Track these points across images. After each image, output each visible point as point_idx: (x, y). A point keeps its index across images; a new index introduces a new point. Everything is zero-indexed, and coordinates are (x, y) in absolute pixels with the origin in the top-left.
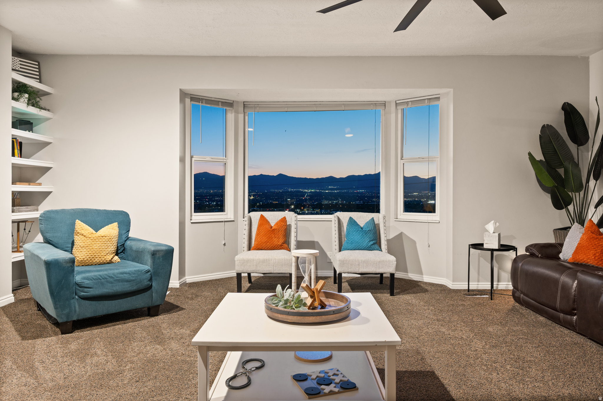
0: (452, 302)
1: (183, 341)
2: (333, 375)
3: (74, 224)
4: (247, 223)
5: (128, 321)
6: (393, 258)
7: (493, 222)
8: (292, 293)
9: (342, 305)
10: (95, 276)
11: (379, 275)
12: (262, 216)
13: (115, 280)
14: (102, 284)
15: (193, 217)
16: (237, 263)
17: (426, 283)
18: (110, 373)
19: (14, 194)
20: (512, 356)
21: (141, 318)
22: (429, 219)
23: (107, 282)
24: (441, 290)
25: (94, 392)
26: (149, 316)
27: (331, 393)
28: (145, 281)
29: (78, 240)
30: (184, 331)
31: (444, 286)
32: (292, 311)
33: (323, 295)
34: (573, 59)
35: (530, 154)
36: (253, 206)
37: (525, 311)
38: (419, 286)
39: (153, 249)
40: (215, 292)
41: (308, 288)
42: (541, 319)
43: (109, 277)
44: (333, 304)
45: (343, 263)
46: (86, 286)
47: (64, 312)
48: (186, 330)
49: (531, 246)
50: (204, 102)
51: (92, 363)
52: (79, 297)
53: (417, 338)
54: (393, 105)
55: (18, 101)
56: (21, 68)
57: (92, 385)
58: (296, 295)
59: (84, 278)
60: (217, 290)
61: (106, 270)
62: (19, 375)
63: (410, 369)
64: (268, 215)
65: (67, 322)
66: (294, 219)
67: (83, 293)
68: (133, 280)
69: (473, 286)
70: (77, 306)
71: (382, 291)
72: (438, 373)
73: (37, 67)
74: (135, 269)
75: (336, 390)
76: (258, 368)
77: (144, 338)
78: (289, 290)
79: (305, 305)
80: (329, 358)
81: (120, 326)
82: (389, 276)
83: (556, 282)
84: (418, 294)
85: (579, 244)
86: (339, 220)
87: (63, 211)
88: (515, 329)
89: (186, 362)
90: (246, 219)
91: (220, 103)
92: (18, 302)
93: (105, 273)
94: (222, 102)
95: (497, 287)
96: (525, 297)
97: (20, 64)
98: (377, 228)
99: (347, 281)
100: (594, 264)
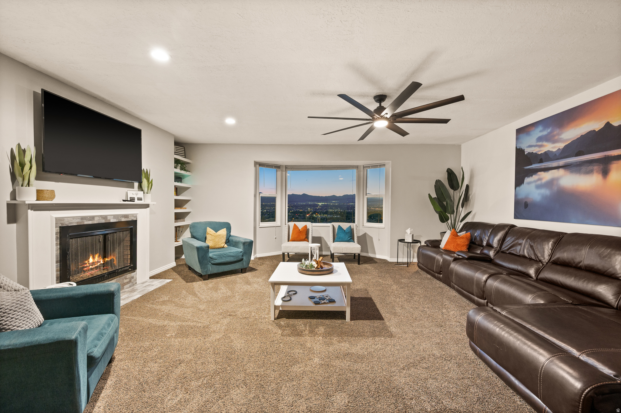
0: (387, 268)
1: (259, 284)
2: (326, 297)
3: (206, 229)
4: (287, 228)
5: (232, 275)
6: (359, 246)
7: (410, 228)
8: (309, 262)
9: (330, 267)
10: (218, 254)
11: (353, 254)
12: (295, 225)
13: (227, 256)
14: (221, 257)
15: (260, 225)
16: (282, 248)
17: (377, 259)
18: (229, 296)
19: (176, 214)
20: (409, 292)
21: (238, 274)
22: (379, 226)
23: (223, 257)
24: (384, 262)
25: (225, 303)
26: (241, 273)
27: (325, 303)
28: (240, 256)
29: (208, 236)
30: (259, 280)
31: (386, 260)
32: (309, 269)
33: (322, 263)
34: (453, 146)
35: (429, 195)
36: (290, 219)
37: (422, 273)
38: (373, 260)
39: (244, 241)
40: (271, 262)
41: (315, 260)
42: (429, 276)
43: (224, 254)
44: (326, 267)
45: (334, 248)
46: (214, 258)
47: (205, 270)
48: (260, 279)
49: (427, 241)
50: (266, 166)
51: (221, 293)
52: (211, 263)
53: (367, 284)
54: (362, 167)
55: (176, 168)
56: (176, 151)
57: (223, 301)
58: (311, 263)
59: (213, 255)
60: (272, 261)
61: (223, 251)
62: (191, 297)
63: (361, 296)
64: (297, 223)
65: (206, 275)
66: (311, 226)
67: (213, 262)
68: (235, 256)
69: (400, 260)
70: (210, 268)
71: (354, 262)
72: (373, 298)
73: (184, 150)
74: (236, 251)
75: (327, 302)
76: (294, 294)
77: (241, 282)
78: (308, 261)
79: (314, 267)
80: (325, 291)
81: (229, 277)
82: (358, 255)
83: (434, 258)
84: (372, 264)
85: (448, 240)
86: (333, 226)
87: (200, 223)
88: (414, 280)
89: (262, 292)
90: (287, 226)
91: (274, 167)
92: (178, 266)
93: (222, 252)
94: (275, 166)
95: (412, 261)
96: (422, 266)
97: (176, 149)
98: (352, 231)
99: (337, 257)
100: (453, 250)
